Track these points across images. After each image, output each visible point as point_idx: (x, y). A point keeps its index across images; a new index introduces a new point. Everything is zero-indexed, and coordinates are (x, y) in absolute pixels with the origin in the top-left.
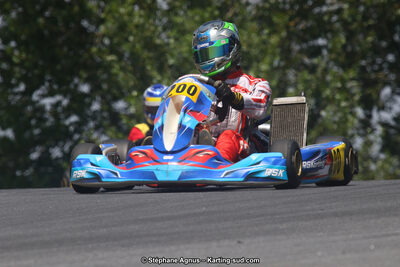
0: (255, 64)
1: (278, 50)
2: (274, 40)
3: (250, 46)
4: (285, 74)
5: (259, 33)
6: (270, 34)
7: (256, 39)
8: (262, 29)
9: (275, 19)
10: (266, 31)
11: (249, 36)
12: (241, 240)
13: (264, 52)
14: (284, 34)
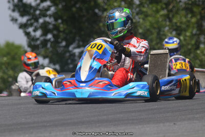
0: (183, 33)
1: (195, 25)
2: (194, 20)
3: (181, 23)
4: (199, 38)
5: (186, 17)
6: (191, 17)
7: (184, 20)
8: (187, 14)
9: (195, 9)
10: (190, 16)
11: (181, 18)
12: (176, 123)
13: (188, 26)
14: (199, 17)
